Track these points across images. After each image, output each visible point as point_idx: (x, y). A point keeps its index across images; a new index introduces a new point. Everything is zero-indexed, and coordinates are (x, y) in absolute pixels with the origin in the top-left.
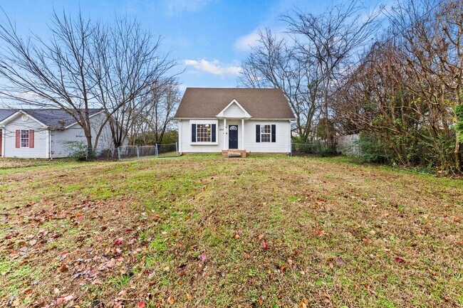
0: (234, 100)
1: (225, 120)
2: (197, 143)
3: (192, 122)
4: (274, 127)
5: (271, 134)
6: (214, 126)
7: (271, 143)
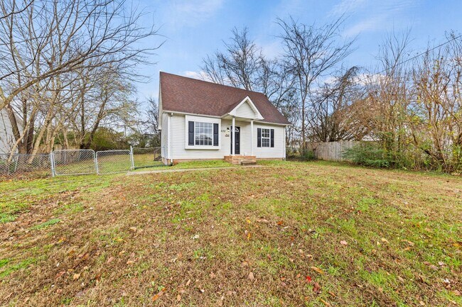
0: (248, 98)
1: (234, 120)
2: (195, 147)
3: (189, 118)
4: (272, 131)
5: (270, 138)
6: (216, 126)
7: (270, 149)
